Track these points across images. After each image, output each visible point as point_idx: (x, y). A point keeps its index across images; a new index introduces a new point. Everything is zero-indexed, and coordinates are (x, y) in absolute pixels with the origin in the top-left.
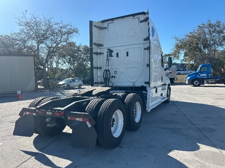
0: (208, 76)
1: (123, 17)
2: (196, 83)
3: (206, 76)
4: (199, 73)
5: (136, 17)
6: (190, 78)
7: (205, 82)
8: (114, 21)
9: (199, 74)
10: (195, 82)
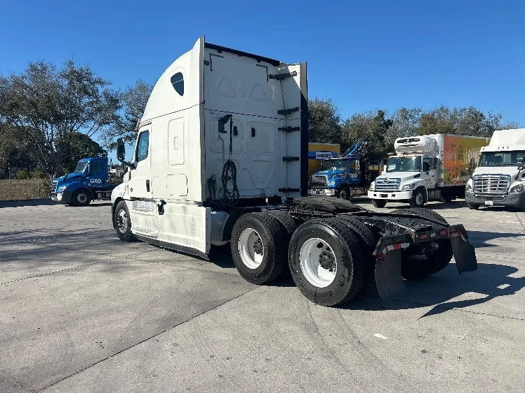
0: (103, 182)
1: (240, 54)
2: (82, 198)
3: (100, 184)
4: (87, 176)
5: (262, 63)
6: (68, 188)
7: (99, 195)
8: (223, 54)
9: (88, 178)
10: (80, 195)
